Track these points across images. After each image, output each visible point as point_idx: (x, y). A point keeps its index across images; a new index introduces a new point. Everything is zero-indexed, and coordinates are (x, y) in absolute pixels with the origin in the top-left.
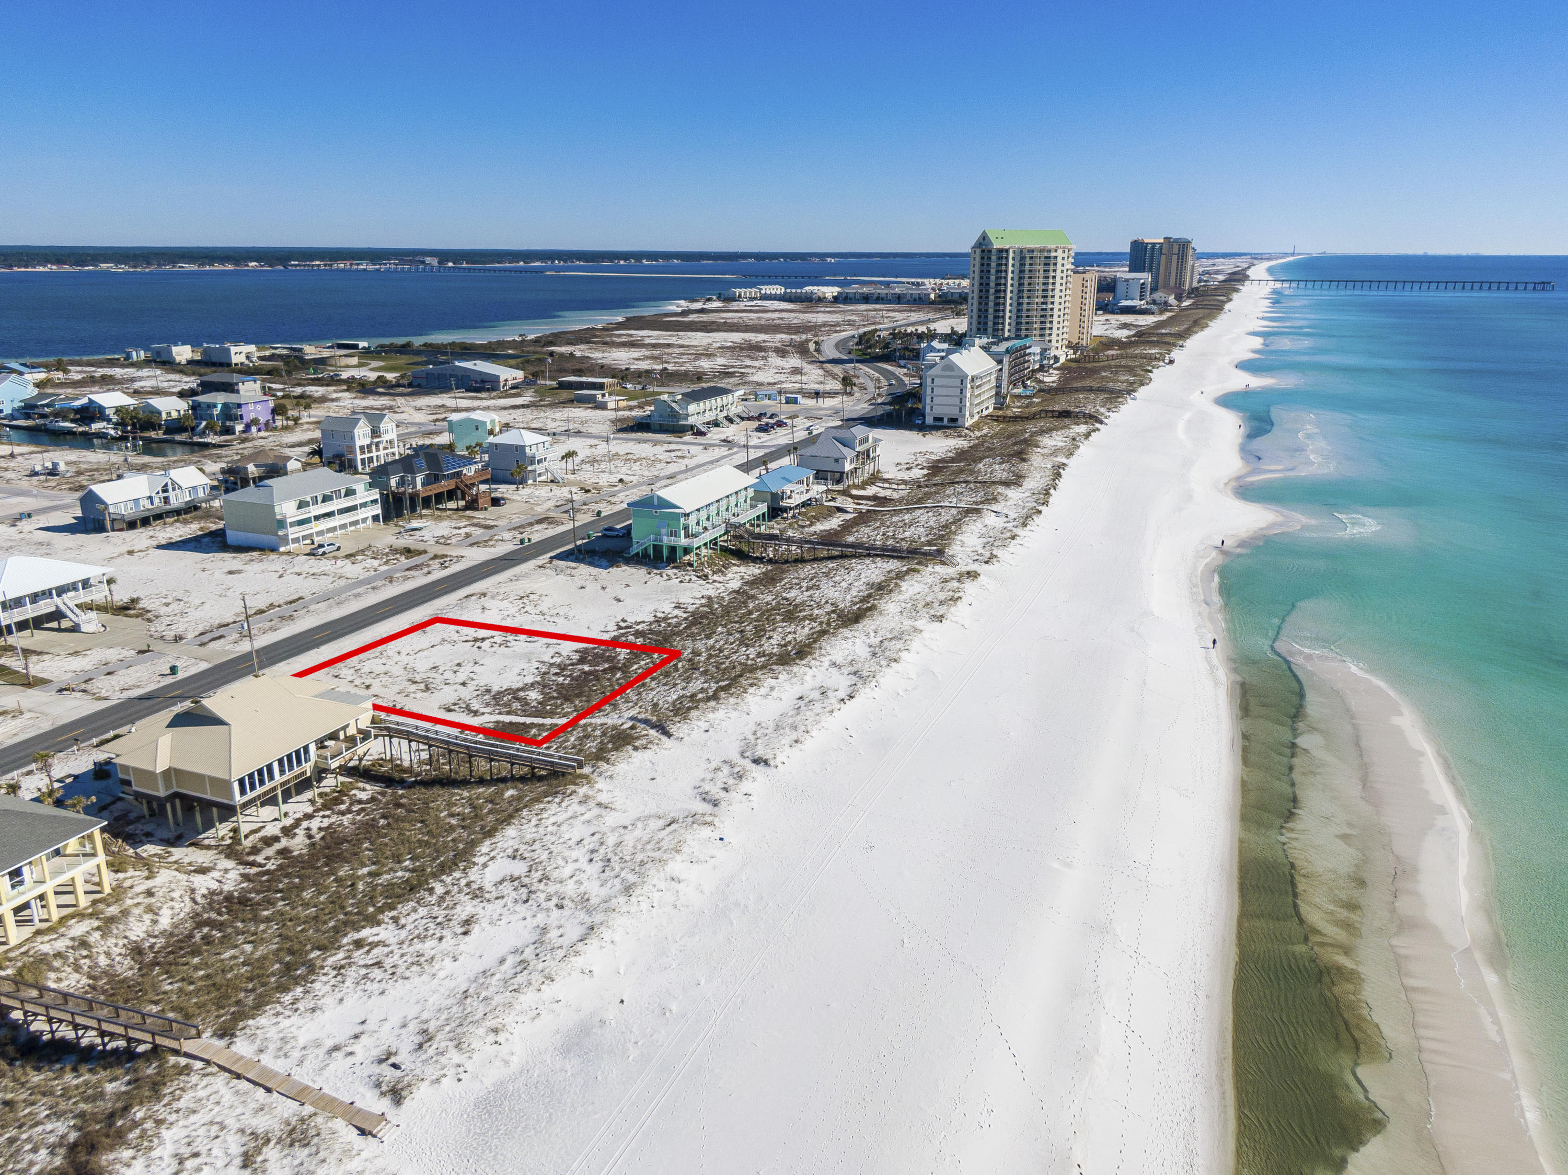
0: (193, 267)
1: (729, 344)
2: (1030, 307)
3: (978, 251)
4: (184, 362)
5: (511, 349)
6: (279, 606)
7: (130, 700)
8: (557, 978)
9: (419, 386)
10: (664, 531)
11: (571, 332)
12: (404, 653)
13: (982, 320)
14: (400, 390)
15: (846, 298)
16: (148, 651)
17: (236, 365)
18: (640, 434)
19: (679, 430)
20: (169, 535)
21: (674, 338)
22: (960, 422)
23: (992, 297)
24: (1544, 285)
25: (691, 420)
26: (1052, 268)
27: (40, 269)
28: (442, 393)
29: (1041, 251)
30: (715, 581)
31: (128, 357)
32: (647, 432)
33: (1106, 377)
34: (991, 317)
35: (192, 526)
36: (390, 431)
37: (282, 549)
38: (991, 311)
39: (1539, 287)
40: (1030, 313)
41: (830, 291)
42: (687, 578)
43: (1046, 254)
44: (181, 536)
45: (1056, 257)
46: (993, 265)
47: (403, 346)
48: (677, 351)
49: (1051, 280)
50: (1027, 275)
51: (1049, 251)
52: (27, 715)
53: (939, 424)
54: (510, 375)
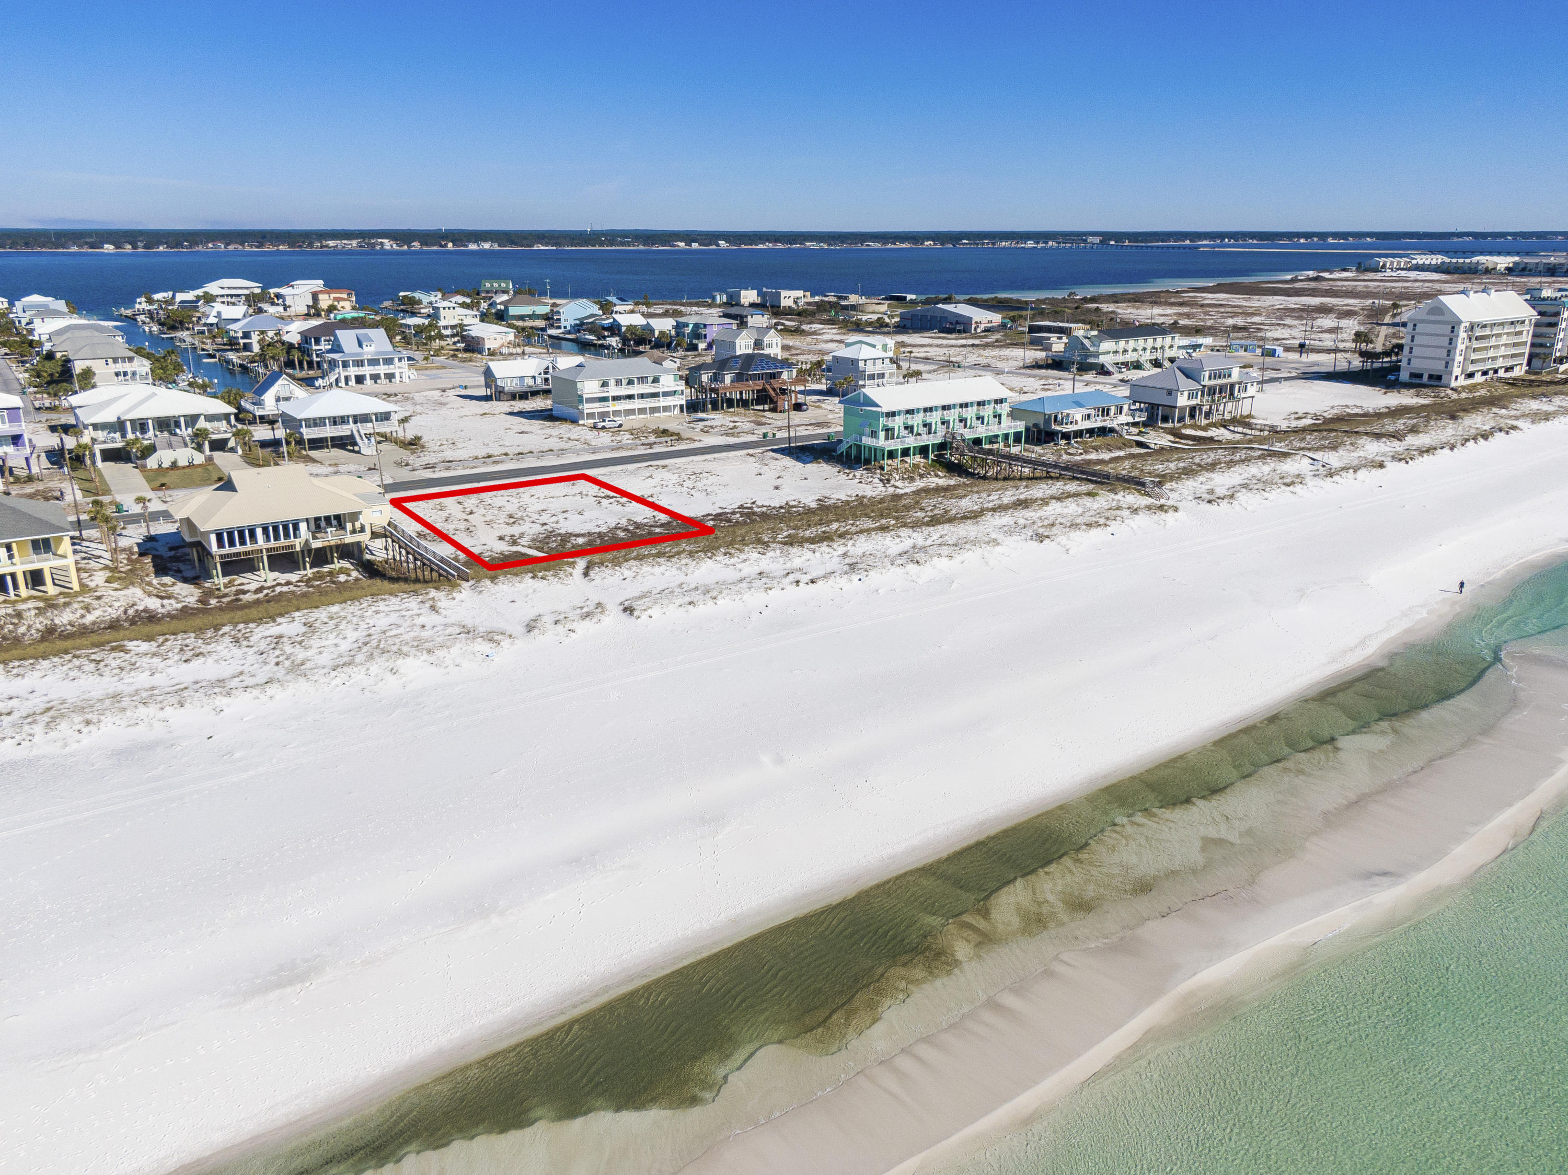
0: (878, 245)
4: (747, 304)
8: (186, 705)
9: (904, 327)
10: (866, 431)
14: (886, 329)
15: (1524, 269)
17: (785, 307)
19: (1084, 368)
20: (525, 406)
22: (1444, 381)
25: (1102, 359)
27: (761, 246)
28: (914, 333)
31: (714, 298)
32: (1060, 370)
36: (774, 345)
37: (581, 422)
44: (532, 408)
53: (1417, 381)
54: (983, 317)
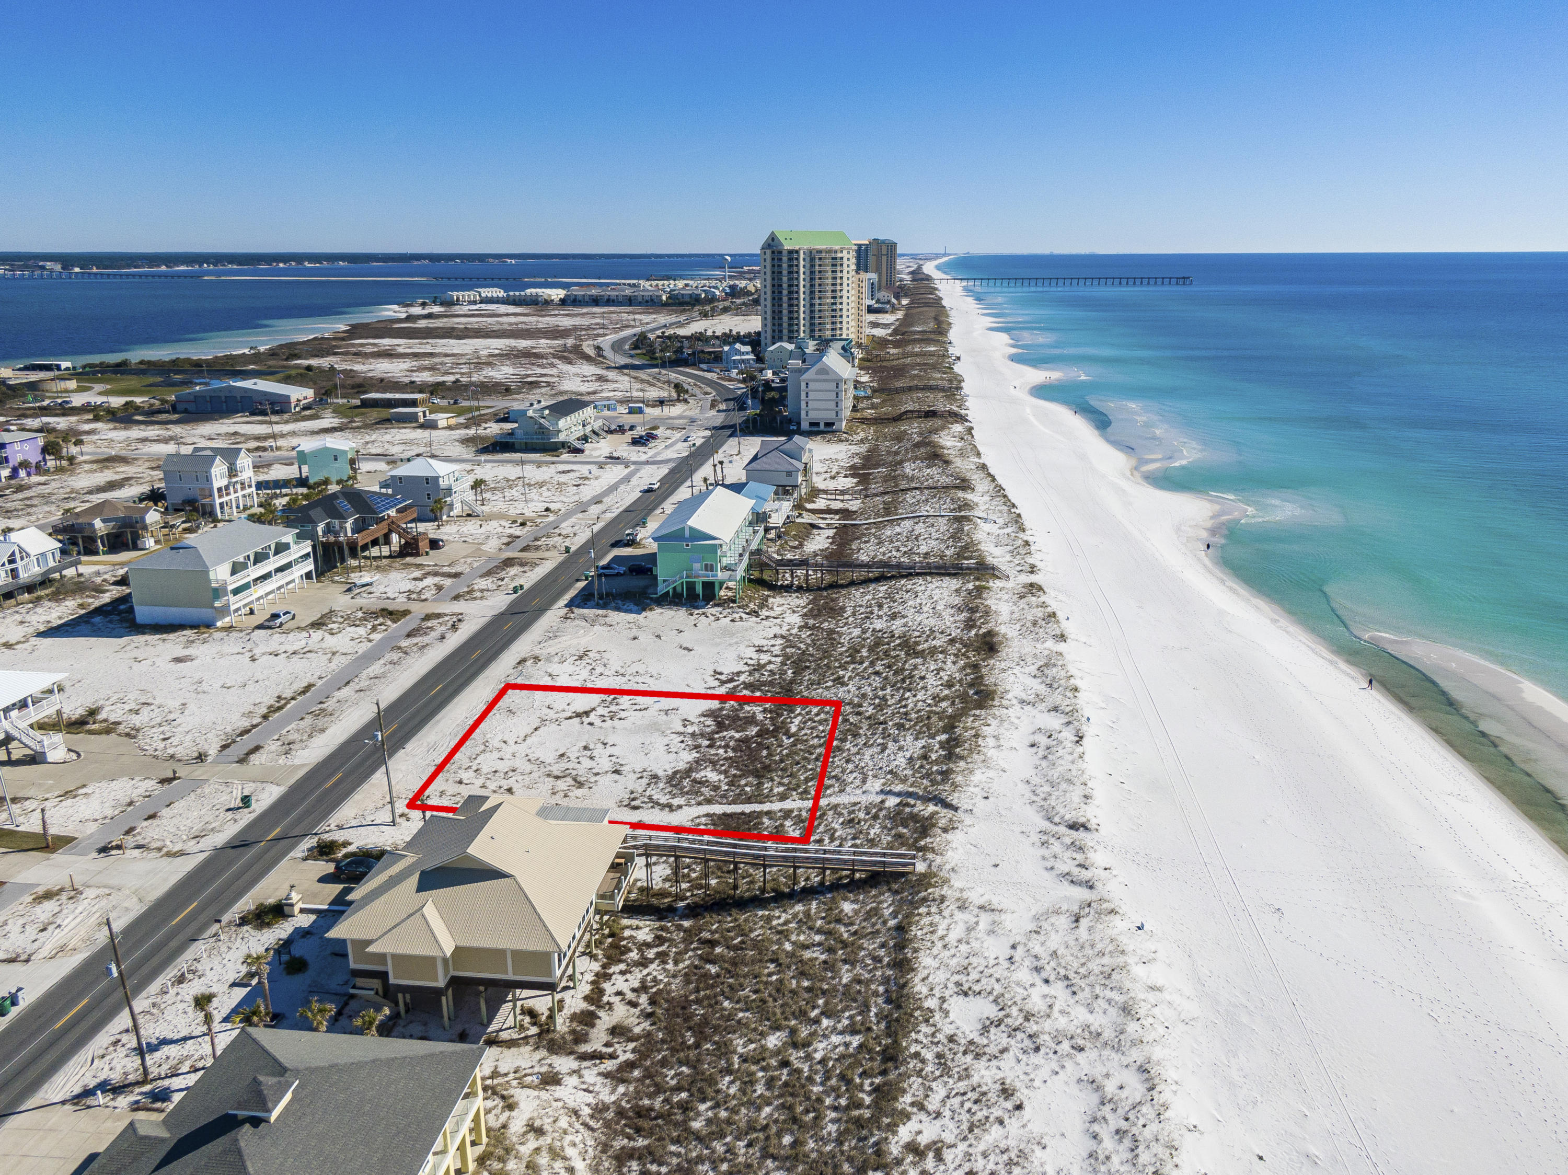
1: (497, 352)
2: (822, 308)
3: (768, 252)
5: (250, 364)
6: (293, 698)
7: (219, 851)
9: (186, 411)
10: (697, 566)
11: (304, 343)
12: (511, 742)
13: (776, 322)
14: (164, 417)
15: (574, 300)
16: (175, 778)
18: (507, 455)
19: (551, 449)
20: (44, 618)
21: (428, 346)
22: (836, 427)
23: (785, 299)
24: (1184, 280)
25: (562, 437)
26: (839, 268)
29: (830, 251)
30: (768, 617)
33: (916, 376)
34: (785, 319)
35: (67, 603)
36: (246, 468)
37: (219, 624)
38: (785, 312)
39: (1181, 281)
40: (822, 314)
41: (557, 294)
42: (737, 616)
43: (833, 255)
44: (60, 618)
45: (842, 258)
46: (785, 266)
47: (118, 365)
48: (447, 360)
49: (839, 281)
50: (817, 276)
51: (836, 252)
52: (90, 893)
53: (815, 429)
54: (300, 394)
